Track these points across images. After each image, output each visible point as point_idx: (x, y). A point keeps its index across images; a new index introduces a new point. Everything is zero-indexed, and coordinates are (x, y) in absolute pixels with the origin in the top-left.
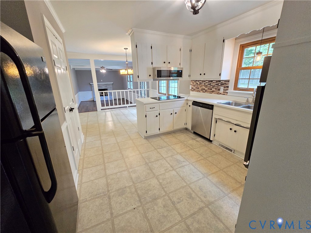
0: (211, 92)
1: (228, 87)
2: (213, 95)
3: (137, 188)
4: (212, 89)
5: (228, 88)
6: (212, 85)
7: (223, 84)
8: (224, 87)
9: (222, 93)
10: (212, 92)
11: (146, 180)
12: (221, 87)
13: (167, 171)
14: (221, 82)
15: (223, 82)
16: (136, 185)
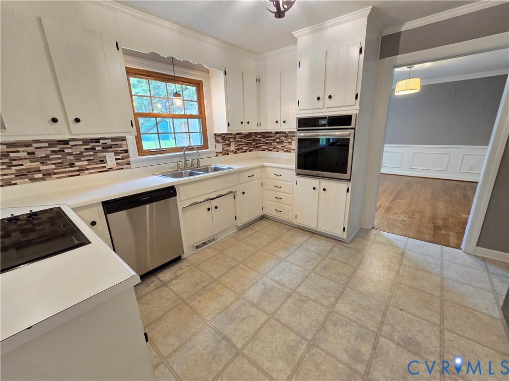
0: (77, 173)
1: (126, 151)
2: (84, 177)
3: (378, 326)
4: (76, 164)
5: (126, 154)
6: (70, 154)
7: (111, 148)
8: (116, 153)
9: (115, 167)
10: (78, 171)
11: (350, 320)
12: (107, 155)
13: (304, 299)
14: (101, 141)
15: (109, 142)
16: (376, 330)
